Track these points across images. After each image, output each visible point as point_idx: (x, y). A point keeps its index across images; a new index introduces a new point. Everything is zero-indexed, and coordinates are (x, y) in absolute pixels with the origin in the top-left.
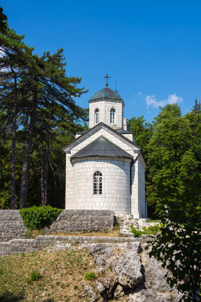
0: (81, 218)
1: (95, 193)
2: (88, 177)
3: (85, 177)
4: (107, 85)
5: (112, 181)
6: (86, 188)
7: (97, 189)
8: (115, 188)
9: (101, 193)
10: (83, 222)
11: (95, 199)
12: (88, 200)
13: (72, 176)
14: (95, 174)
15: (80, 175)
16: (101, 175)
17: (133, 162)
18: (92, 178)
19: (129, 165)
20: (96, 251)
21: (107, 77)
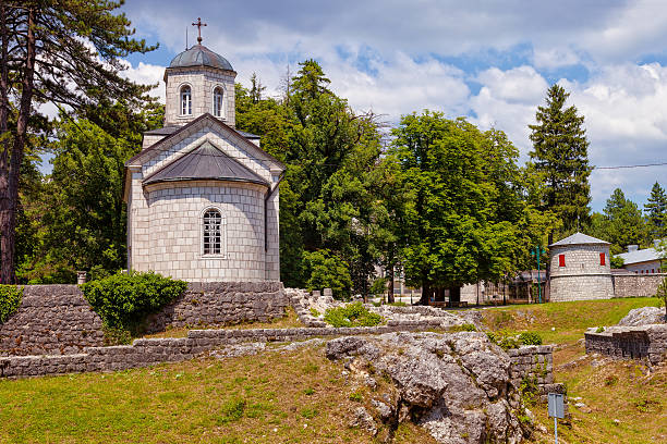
0: (221, 297)
1: (206, 252)
2: (192, 220)
3: (185, 220)
4: (200, 40)
5: (239, 227)
6: (189, 242)
7: (211, 244)
8: (245, 242)
9: (218, 252)
10: (225, 305)
11: (209, 264)
12: (194, 264)
13: (145, 219)
14: (206, 215)
15: (173, 215)
16: (218, 216)
17: (269, 194)
18: (202, 222)
19: (262, 196)
20: (347, 351)
21: (199, 25)
